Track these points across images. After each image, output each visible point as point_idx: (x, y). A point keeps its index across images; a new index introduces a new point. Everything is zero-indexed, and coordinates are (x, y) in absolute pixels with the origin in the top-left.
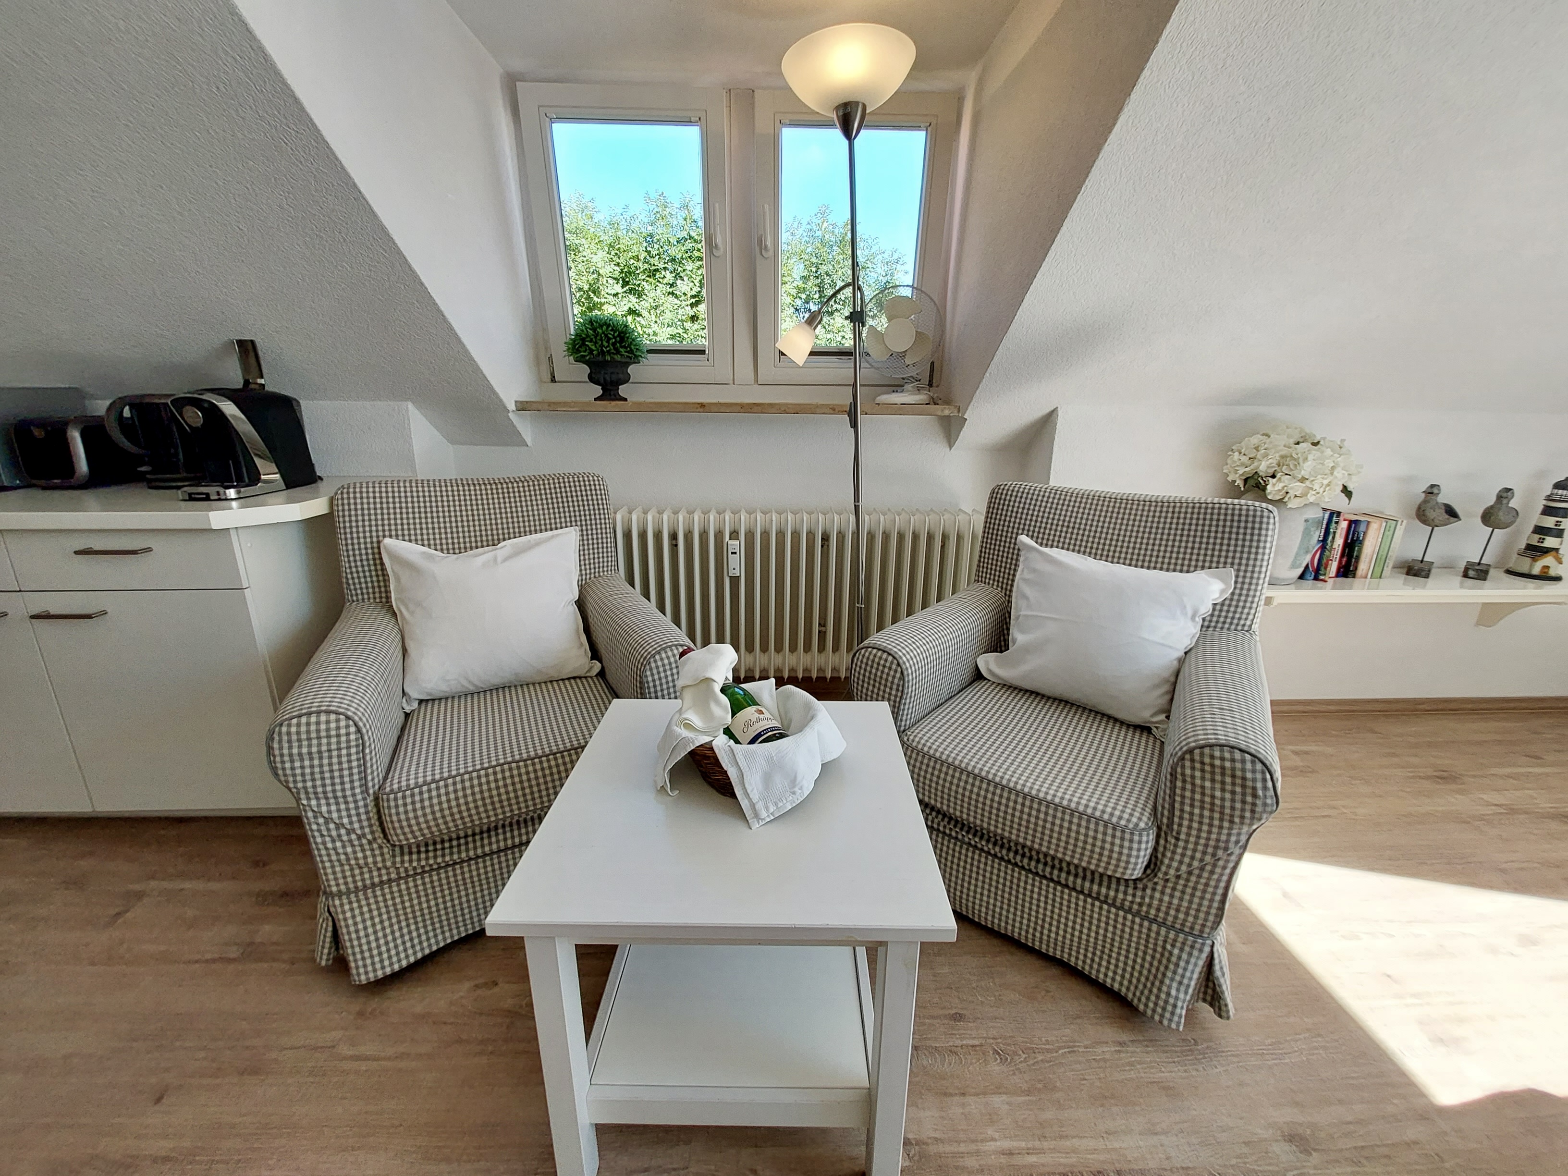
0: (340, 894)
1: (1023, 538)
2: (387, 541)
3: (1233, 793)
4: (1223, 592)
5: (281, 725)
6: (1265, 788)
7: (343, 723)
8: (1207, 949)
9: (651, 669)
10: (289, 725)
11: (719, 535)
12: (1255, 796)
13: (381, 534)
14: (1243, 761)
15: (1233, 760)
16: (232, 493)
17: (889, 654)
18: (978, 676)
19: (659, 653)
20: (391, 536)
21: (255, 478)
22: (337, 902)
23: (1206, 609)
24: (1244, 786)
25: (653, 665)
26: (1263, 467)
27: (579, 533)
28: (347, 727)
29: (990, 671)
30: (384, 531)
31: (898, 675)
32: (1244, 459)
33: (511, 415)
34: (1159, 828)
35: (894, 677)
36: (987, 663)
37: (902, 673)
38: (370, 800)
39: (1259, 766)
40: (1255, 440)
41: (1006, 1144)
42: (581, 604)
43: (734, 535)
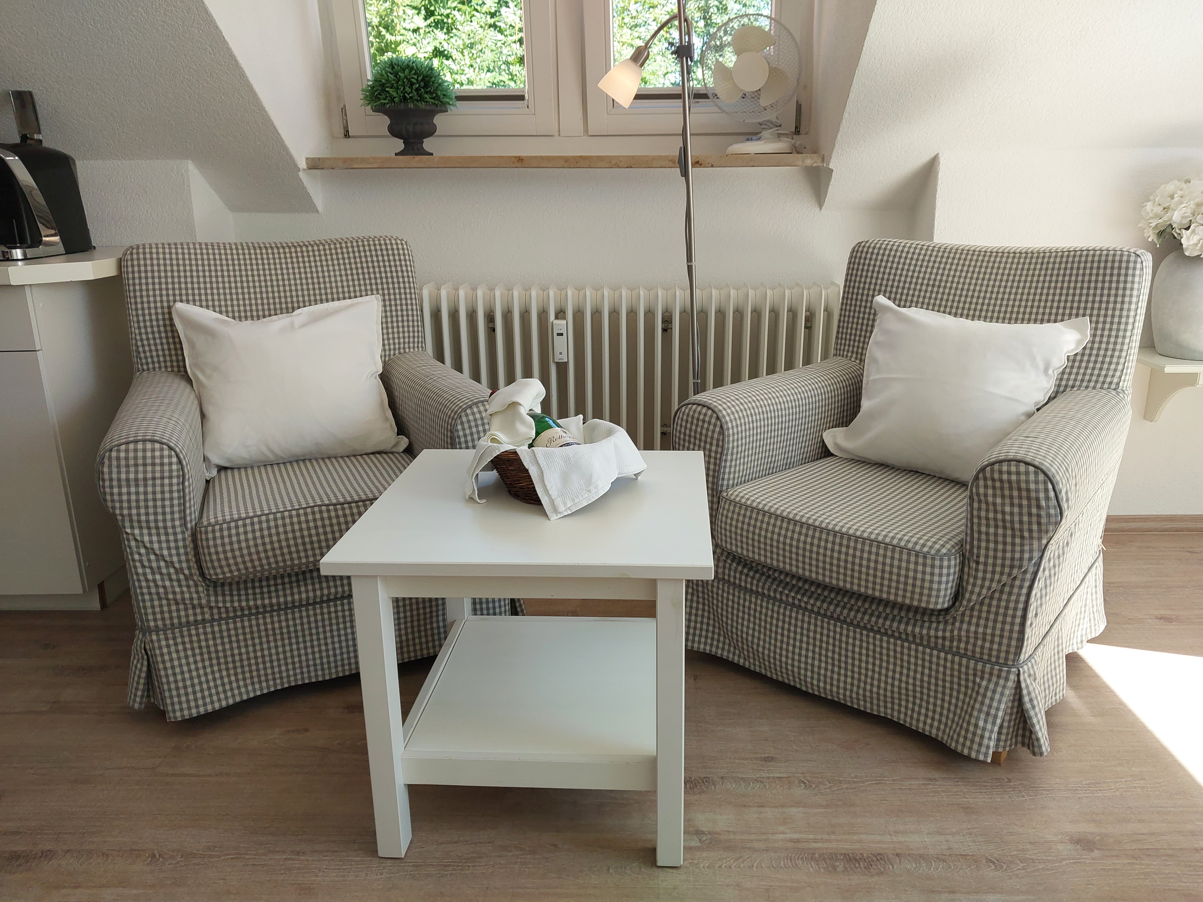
0: (157, 630)
1: (881, 299)
2: (179, 305)
3: (1020, 506)
4: (1079, 342)
5: (111, 450)
6: (1047, 498)
7: (166, 453)
8: (1012, 677)
9: (462, 423)
10: (118, 451)
11: (543, 315)
12: (1039, 507)
13: (171, 298)
14: (1027, 473)
15: (1018, 473)
16: (18, 253)
17: (709, 408)
18: (825, 453)
19: (470, 407)
20: (181, 301)
21: (37, 241)
22: (154, 637)
23: (1059, 362)
24: (1029, 498)
25: (464, 419)
26: (1177, 217)
27: (381, 303)
28: (170, 457)
29: (836, 444)
30: (174, 295)
31: (717, 429)
32: (1159, 209)
33: (301, 174)
34: (963, 555)
35: (713, 431)
36: (834, 437)
37: (721, 427)
38: (188, 534)
39: (1041, 477)
40: (1170, 187)
41: (796, 836)
42: (385, 378)
43: (560, 314)
